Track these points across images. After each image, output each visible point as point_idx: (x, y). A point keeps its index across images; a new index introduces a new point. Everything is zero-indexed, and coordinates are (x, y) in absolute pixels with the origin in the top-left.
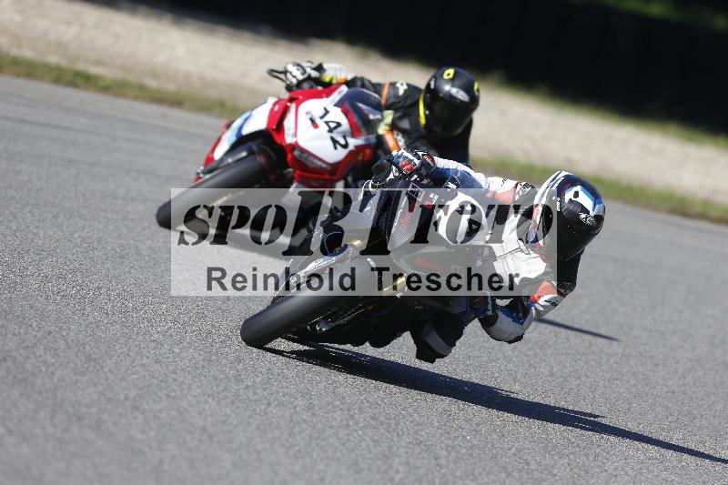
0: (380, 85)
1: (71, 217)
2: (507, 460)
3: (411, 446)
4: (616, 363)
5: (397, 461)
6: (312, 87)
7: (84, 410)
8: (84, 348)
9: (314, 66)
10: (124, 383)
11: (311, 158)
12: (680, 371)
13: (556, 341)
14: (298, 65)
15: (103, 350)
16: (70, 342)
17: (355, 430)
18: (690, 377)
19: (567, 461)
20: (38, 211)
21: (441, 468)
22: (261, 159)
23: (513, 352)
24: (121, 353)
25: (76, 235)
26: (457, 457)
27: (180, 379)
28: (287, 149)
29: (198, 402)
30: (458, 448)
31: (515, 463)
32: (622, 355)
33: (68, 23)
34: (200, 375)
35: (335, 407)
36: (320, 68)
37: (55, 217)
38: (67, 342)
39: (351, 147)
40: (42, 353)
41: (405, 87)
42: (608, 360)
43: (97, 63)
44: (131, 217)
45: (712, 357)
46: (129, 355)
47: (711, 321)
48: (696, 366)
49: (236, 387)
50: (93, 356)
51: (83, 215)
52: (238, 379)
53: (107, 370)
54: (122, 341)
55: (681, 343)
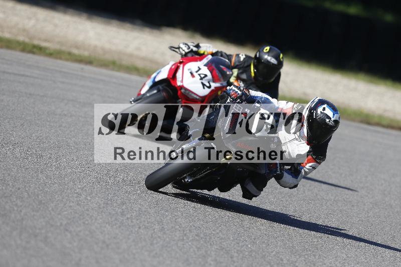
0: (231, 55)
1: (31, 125)
2: (270, 258)
3: (218, 250)
4: (331, 205)
5: (210, 259)
6: (193, 56)
7: (38, 231)
8: (38, 197)
9: (194, 45)
10: (60, 216)
11: (190, 93)
12: (366, 209)
13: (298, 193)
14: (186, 44)
15: (48, 198)
16: (30, 194)
17: (187, 242)
18: (371, 212)
19: (304, 259)
20: (13, 122)
21: (234, 262)
22: (164, 94)
23: (274, 199)
24: (58, 200)
25: (34, 135)
26: (243, 257)
27: (91, 214)
28: (178, 89)
29: (101, 226)
30: (244, 252)
31: (275, 260)
32: (334, 200)
33: (30, 19)
34: (102, 212)
35: (176, 229)
36: (198, 46)
37: (22, 125)
38: (28, 194)
39: (213, 88)
40: (15, 200)
41: (244, 57)
42: (326, 203)
43: (46, 41)
44: (64, 125)
45: (384, 202)
46: (63, 201)
47: (383, 182)
48: (375, 207)
49: (122, 218)
50: (43, 202)
51: (38, 124)
52: (123, 214)
53: (50, 209)
54: (59, 193)
55: (367, 194)
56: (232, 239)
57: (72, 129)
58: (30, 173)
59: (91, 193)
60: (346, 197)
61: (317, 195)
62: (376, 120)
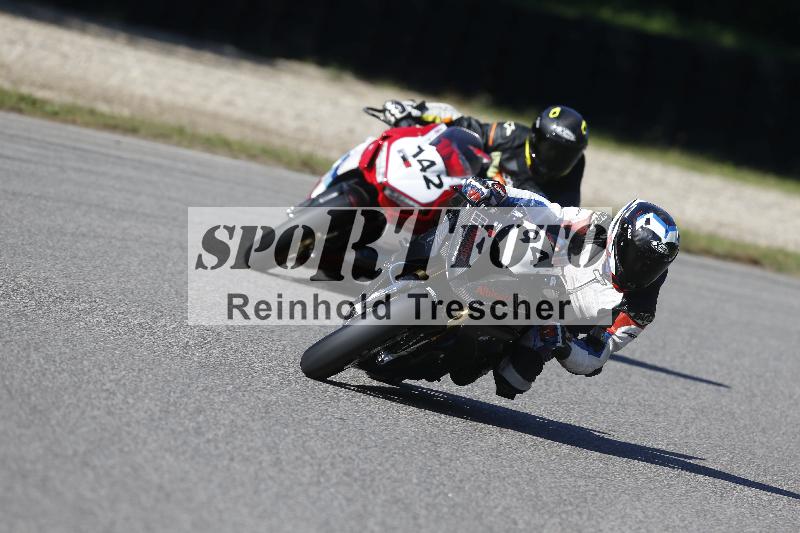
0: (487, 125)
1: (14, 254)
2: (493, 519)
3: (387, 504)
5: (372, 521)
6: (410, 126)
7: (28, 466)
8: (29, 398)
9: (415, 105)
10: (72, 437)
11: (402, 198)
12: (683, 422)
14: (398, 103)
15: (49, 400)
16: (13, 392)
17: (327, 488)
18: (693, 428)
19: (558, 520)
24: (70, 404)
26: (438, 517)
27: (134, 433)
28: (378, 189)
29: (154, 457)
30: (439, 507)
31: (502, 523)
33: (12, 42)
34: (157, 427)
35: (304, 462)
36: (422, 107)
38: (10, 393)
39: (446, 187)
41: (513, 127)
42: (604, 410)
43: (43, 86)
44: (80, 255)
45: (716, 407)
46: (78, 406)
47: (716, 367)
48: (700, 416)
49: (196, 441)
50: (40, 408)
51: (28, 252)
52: (198, 432)
53: (53, 422)
54: (71, 390)
55: (684, 391)
56: (415, 481)
57: (98, 262)
58: (12, 351)
59: (136, 390)
60: (643, 398)
61: (585, 393)
62: (703, 244)
